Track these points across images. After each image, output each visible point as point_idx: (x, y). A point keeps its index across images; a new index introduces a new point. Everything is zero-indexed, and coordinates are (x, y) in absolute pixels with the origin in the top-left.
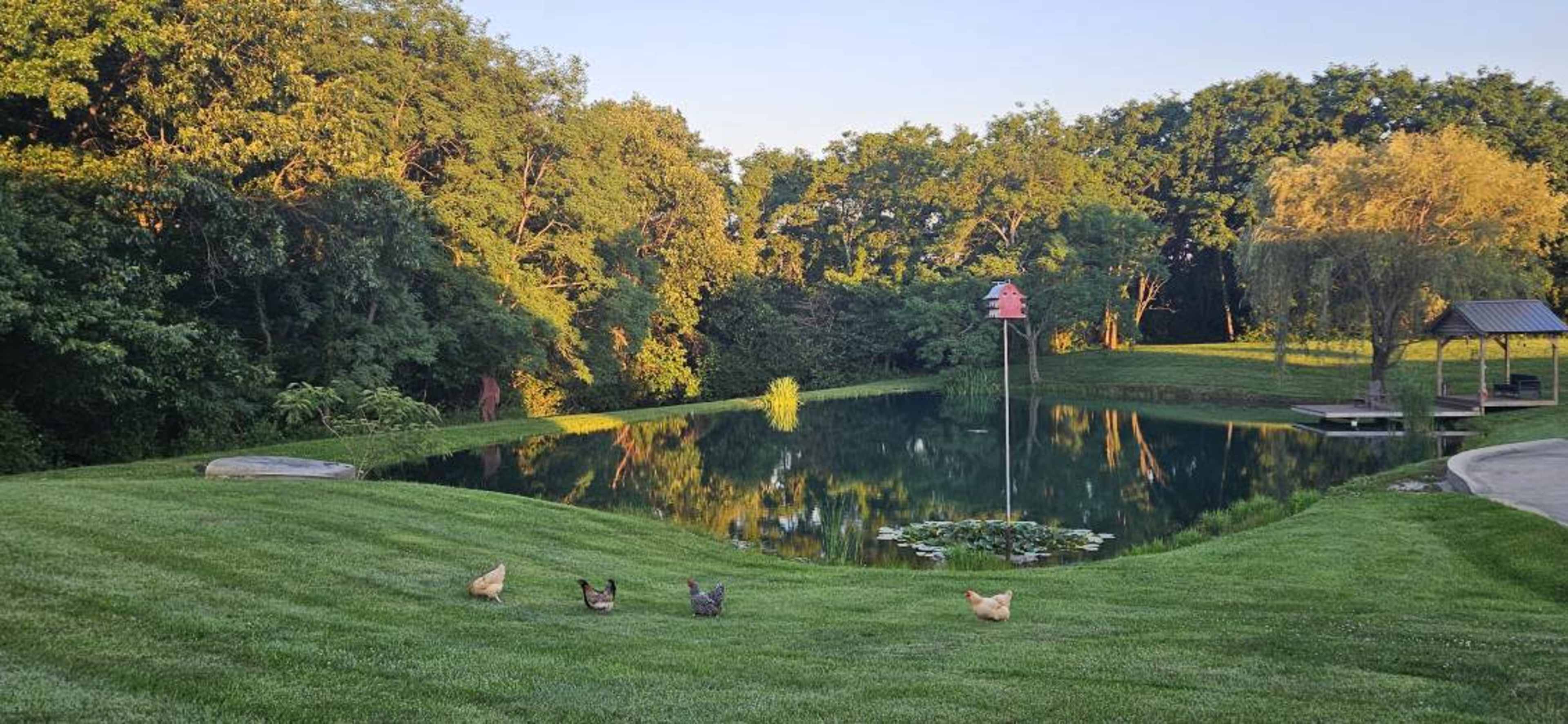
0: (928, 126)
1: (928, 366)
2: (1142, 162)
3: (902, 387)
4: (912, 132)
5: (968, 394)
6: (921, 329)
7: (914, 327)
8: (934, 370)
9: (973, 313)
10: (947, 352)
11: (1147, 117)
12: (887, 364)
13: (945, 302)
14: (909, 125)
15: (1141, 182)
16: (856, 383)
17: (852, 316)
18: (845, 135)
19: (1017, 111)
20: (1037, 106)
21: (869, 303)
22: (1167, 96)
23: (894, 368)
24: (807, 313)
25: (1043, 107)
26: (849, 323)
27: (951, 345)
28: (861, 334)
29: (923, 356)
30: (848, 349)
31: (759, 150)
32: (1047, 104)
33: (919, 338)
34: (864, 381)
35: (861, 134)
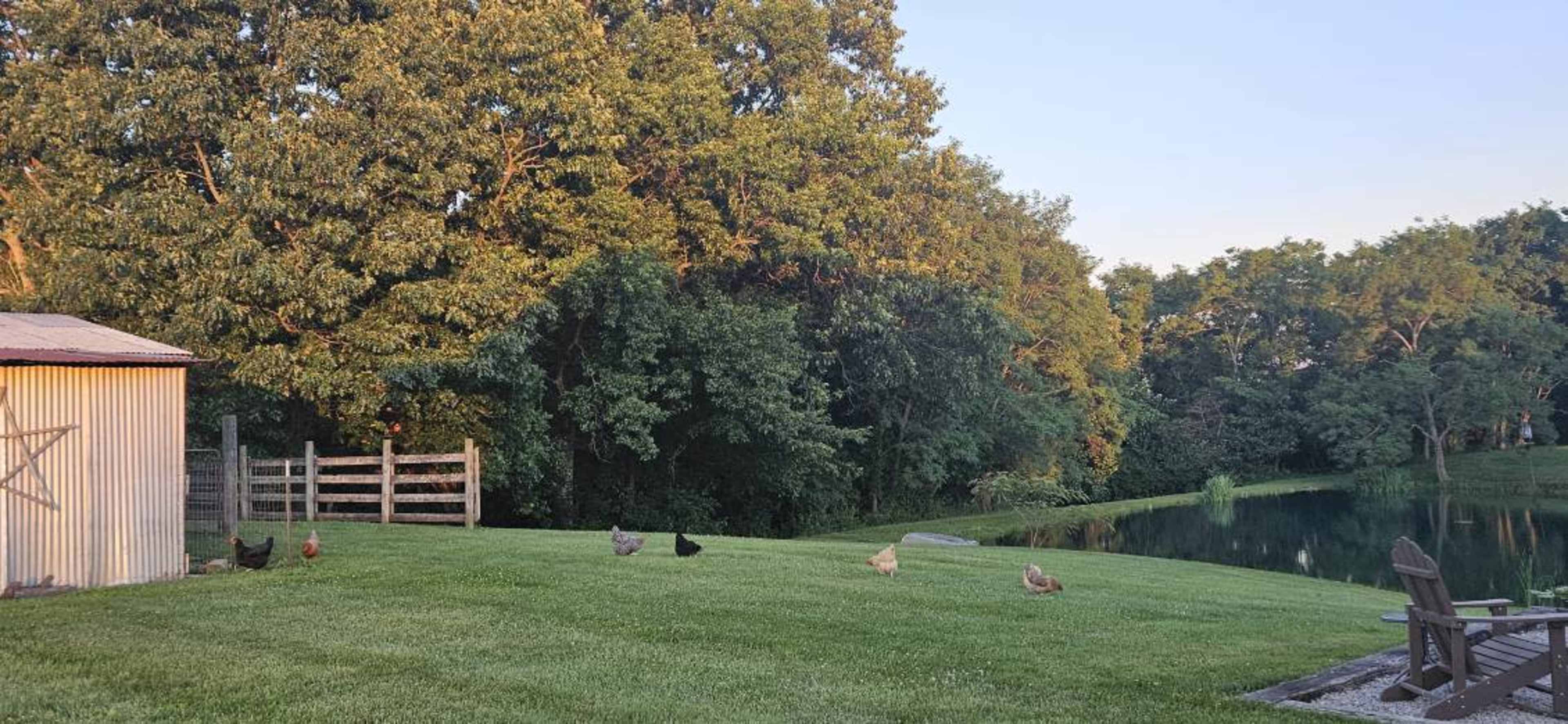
0: (1309, 241)
1: (1341, 466)
2: (1530, 269)
3: (1311, 486)
4: (1295, 247)
5: (1384, 493)
6: (1332, 431)
7: (1326, 428)
8: (1349, 469)
9: (1384, 415)
10: (1361, 453)
11: (1527, 226)
12: (1277, 465)
13: (1356, 405)
14: (1291, 241)
15: (1530, 289)
16: (1251, 482)
17: (1246, 419)
18: (1229, 251)
19: (1416, 225)
20: (1435, 220)
21: (1263, 405)
22: (1537, 205)
23: (1284, 469)
24: (1195, 416)
25: (1444, 223)
26: (1244, 426)
27: (1364, 447)
28: (1256, 435)
29: (1336, 457)
30: (1242, 450)
31: (1119, 266)
32: (1446, 219)
33: (1330, 440)
34: (1260, 481)
35: (1243, 249)
